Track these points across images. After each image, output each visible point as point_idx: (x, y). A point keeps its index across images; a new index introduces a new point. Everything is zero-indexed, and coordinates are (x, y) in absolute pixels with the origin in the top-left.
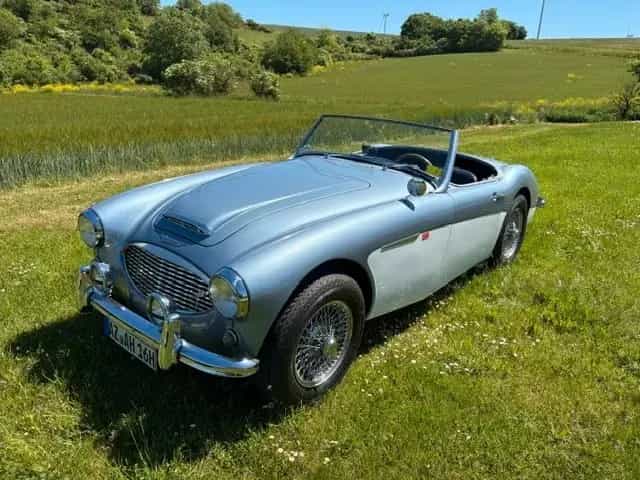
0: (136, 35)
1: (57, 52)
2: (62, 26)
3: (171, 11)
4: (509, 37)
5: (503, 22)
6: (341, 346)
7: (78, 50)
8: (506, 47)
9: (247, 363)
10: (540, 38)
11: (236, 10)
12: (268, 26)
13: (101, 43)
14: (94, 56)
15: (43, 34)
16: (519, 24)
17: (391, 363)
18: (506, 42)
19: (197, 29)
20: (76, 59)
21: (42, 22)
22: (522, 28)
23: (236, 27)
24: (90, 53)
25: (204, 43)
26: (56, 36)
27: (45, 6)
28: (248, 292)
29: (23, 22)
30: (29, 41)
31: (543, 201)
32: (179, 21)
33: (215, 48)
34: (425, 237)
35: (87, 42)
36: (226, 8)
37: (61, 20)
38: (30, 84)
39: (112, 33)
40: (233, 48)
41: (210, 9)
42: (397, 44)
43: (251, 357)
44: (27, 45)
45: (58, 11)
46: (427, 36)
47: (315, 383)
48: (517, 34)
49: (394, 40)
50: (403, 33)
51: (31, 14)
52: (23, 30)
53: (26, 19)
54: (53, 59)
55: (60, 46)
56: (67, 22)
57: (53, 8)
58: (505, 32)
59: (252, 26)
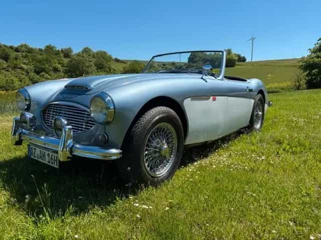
0: (62, 66)
1: (21, 75)
2: (25, 64)
3: (78, 55)
4: (238, 61)
5: (235, 54)
6: (171, 155)
7: (32, 74)
8: (238, 65)
9: (114, 151)
10: (253, 61)
11: (109, 53)
12: (125, 60)
13: (43, 70)
14: (40, 76)
15: (15, 67)
16: (242, 55)
17: (201, 168)
18: (237, 63)
19: (90, 61)
20: (31, 78)
21: (15, 62)
22: (244, 57)
23: (109, 61)
24: (38, 75)
25: (94, 68)
26: (22, 68)
27: (16, 55)
28: (114, 106)
29: (5, 62)
30: (8, 71)
31: (271, 103)
32: (82, 58)
33: (99, 70)
34: (214, 100)
35: (37, 70)
36: (105, 53)
37: (24, 61)
38: (7, 90)
39: (49, 66)
40: (108, 71)
41: (97, 54)
42: (187, 66)
43: (117, 148)
44: (7, 72)
45: (23, 57)
46: (200, 62)
47: (156, 175)
48: (242, 60)
49: (185, 64)
50: (189, 61)
51: (10, 59)
52: (5, 66)
53: (6, 61)
54: (20, 78)
55: (23, 72)
56: (27, 61)
57: (21, 55)
58: (237, 58)
59: (117, 61)
